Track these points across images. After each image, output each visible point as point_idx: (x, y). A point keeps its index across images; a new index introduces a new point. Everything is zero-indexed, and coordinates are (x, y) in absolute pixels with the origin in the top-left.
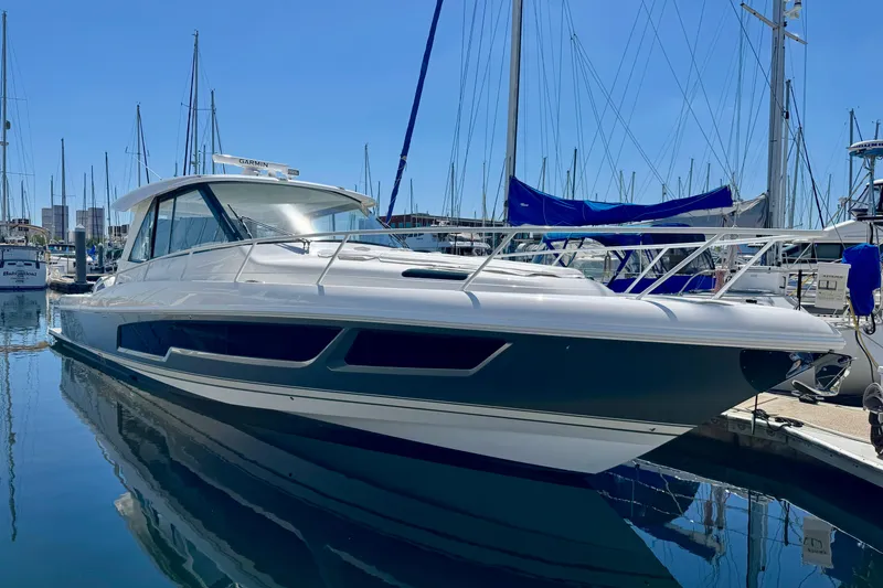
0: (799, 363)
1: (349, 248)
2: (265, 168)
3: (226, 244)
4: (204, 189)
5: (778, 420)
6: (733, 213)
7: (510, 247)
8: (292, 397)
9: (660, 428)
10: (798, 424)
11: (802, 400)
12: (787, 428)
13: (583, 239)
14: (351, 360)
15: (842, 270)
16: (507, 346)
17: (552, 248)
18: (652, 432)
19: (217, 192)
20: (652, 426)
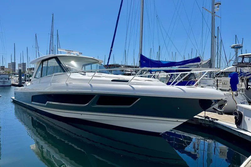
0: (214, 102)
1: (97, 74)
2: (72, 52)
3: (63, 73)
4: (56, 58)
5: (212, 119)
7: (141, 73)
8: (81, 114)
9: (179, 120)
10: (217, 120)
11: (219, 114)
12: (214, 121)
13: (160, 71)
14: (98, 104)
16: (139, 99)
17: (152, 74)
18: (177, 121)
19: (60, 59)
20: (177, 120)
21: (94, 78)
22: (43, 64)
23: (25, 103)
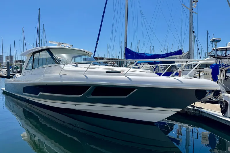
0: (208, 93)
2: (63, 45)
3: (55, 65)
4: (48, 50)
5: (197, 107)
6: (182, 56)
7: (126, 65)
8: (75, 105)
9: (174, 110)
10: (202, 108)
11: (202, 103)
12: (199, 109)
13: (144, 63)
14: (93, 95)
15: (210, 70)
16: (136, 90)
17: (137, 65)
18: (172, 111)
19: (52, 51)
20: (172, 109)
21: (89, 70)
22: (35, 56)
23: (16, 94)
